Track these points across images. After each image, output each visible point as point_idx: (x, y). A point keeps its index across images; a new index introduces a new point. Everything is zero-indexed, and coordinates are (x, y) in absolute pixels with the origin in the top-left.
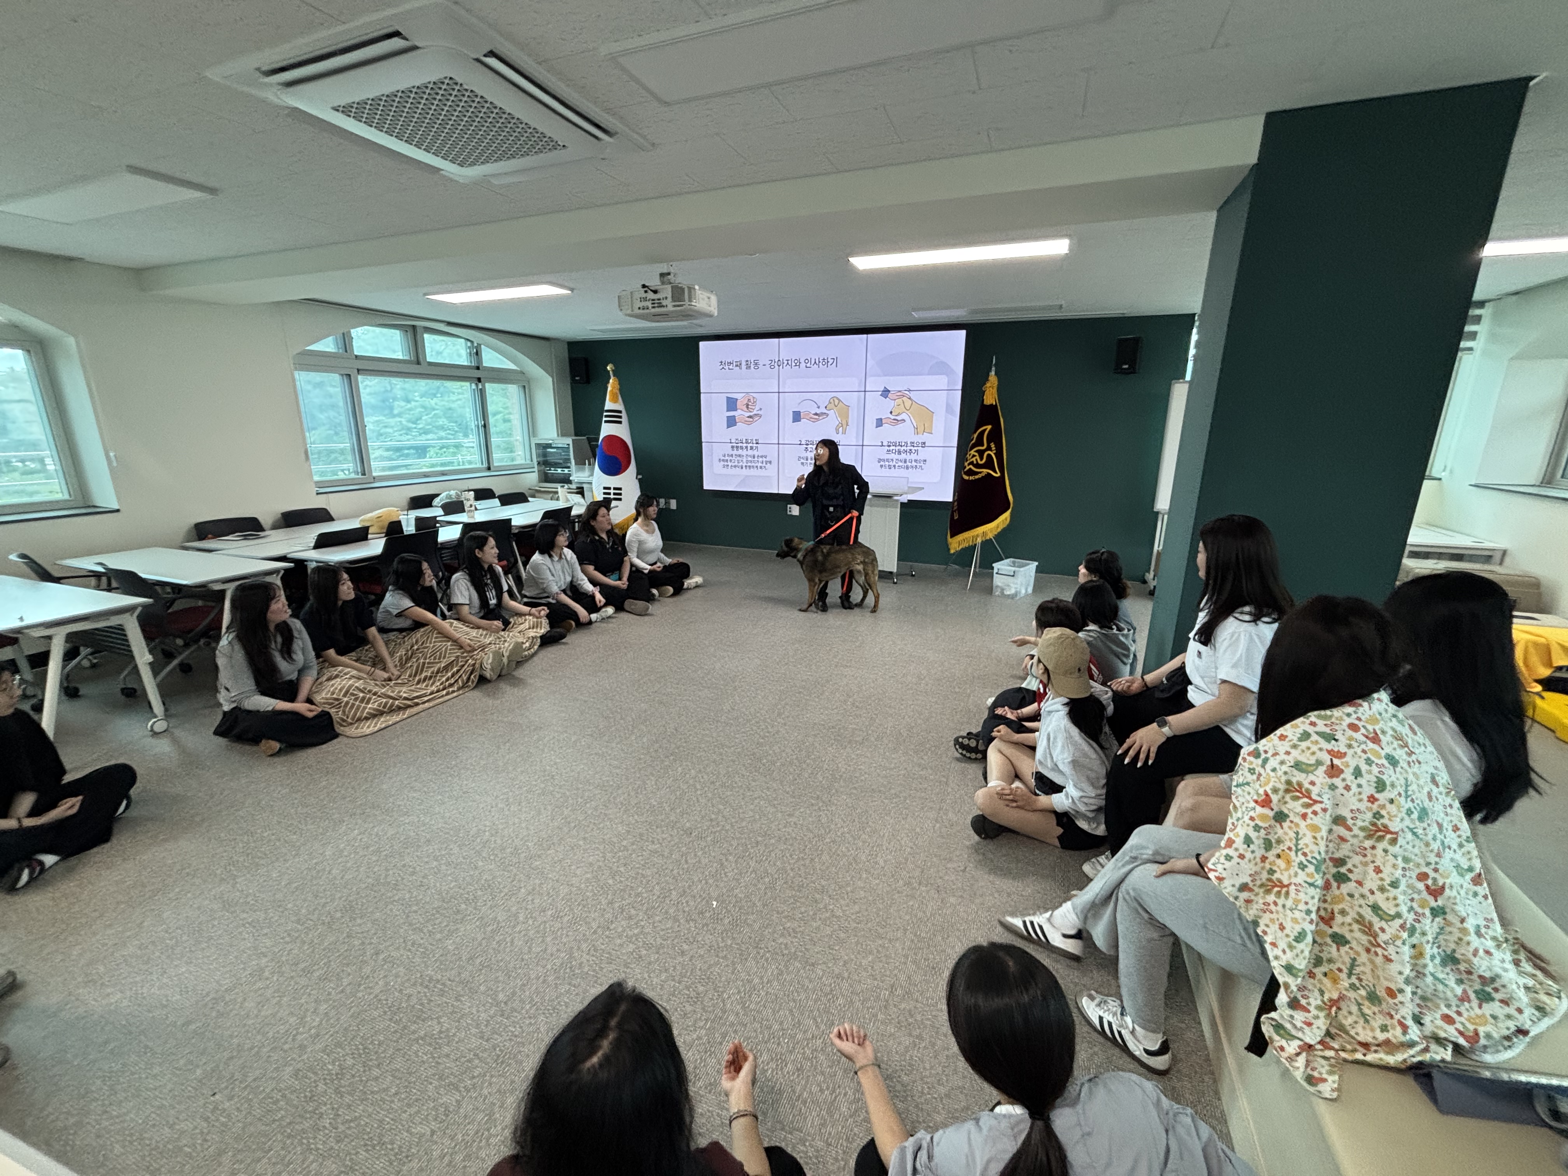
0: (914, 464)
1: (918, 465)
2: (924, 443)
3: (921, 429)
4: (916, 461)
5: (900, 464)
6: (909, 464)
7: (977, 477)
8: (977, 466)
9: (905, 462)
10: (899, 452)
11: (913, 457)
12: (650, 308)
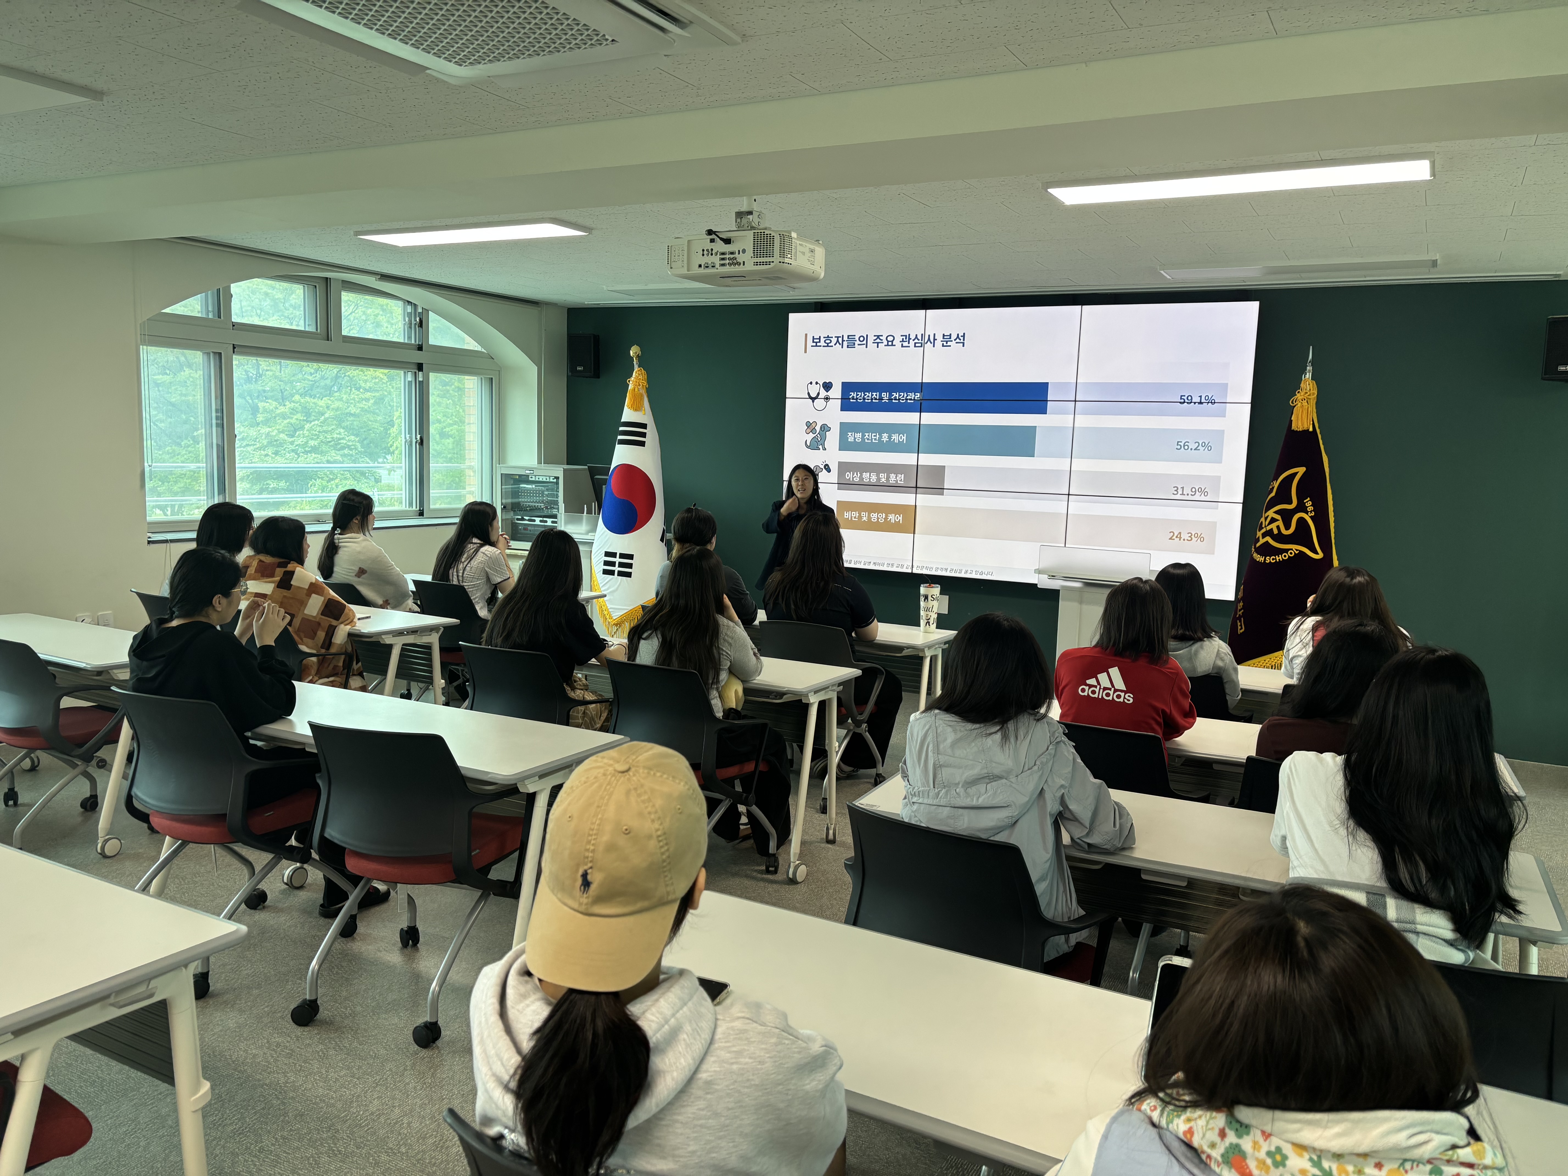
7: (1279, 558)
8: (1279, 538)
12: (717, 266)
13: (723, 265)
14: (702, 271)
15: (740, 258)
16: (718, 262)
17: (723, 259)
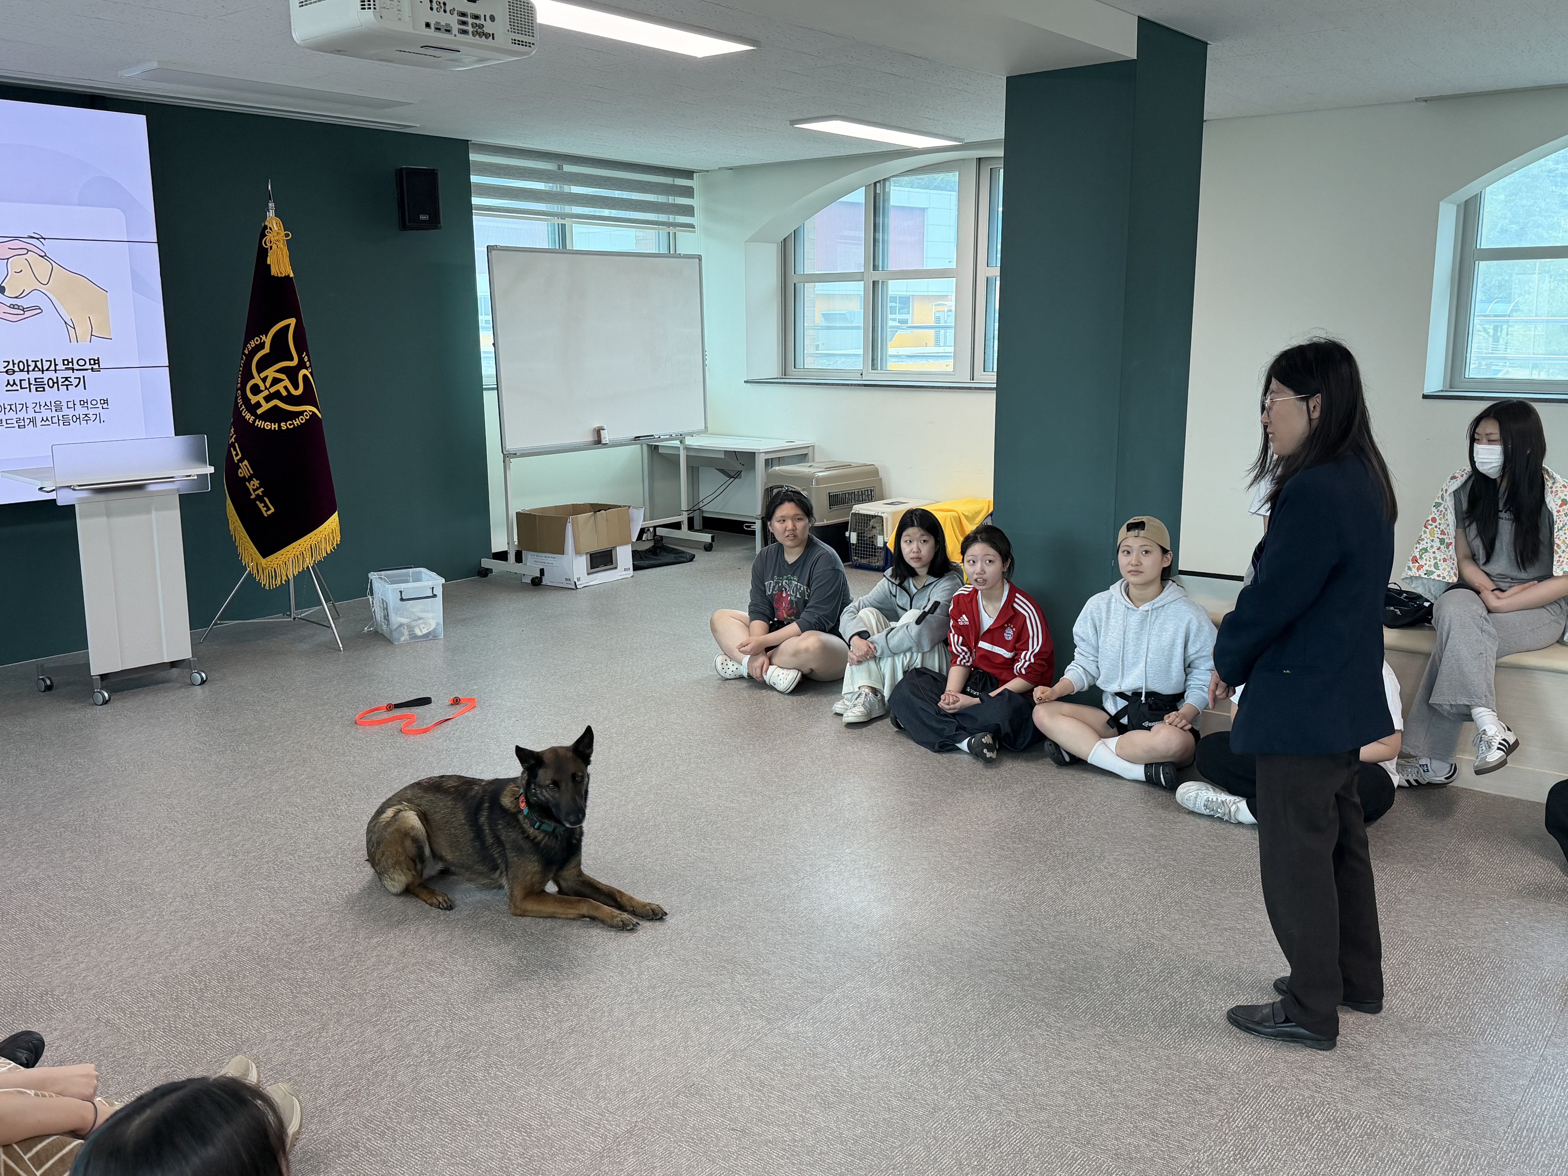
0: (80, 411)
1: (91, 412)
2: (97, 361)
3: (83, 329)
4: (83, 403)
5: (46, 414)
6: (71, 412)
7: (297, 422)
8: (290, 399)
9: (59, 408)
10: (40, 387)
11: (76, 394)
12: (455, 31)
13: (464, 32)
14: (431, 32)
15: (489, 27)
16: (455, 27)
17: (464, 23)
